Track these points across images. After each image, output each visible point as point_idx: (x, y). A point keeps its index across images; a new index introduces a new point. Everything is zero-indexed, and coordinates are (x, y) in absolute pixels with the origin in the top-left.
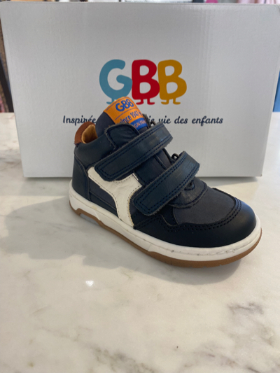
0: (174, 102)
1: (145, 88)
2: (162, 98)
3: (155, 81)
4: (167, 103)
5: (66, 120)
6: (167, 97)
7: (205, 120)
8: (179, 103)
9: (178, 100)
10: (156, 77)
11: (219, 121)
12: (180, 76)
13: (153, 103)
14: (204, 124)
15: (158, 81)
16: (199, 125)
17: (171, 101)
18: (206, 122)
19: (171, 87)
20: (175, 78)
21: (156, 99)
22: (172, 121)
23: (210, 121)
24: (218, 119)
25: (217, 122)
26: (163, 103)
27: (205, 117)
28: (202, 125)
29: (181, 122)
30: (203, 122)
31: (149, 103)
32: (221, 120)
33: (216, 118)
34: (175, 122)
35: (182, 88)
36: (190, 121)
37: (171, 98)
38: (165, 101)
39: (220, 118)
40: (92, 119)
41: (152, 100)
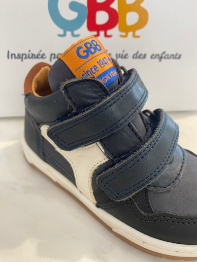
0: (134, 36)
1: (102, 17)
2: (121, 30)
3: (114, 10)
4: (126, 36)
5: (10, 55)
6: (126, 29)
7: (163, 56)
8: (138, 37)
9: (137, 33)
10: (114, 6)
11: (177, 56)
12: (142, 5)
13: (110, 36)
14: (163, 60)
15: (117, 9)
16: (157, 60)
17: (130, 34)
18: (165, 58)
19: (132, 18)
20: (136, 7)
21: (114, 31)
22: (130, 55)
23: (169, 57)
24: (177, 54)
25: (176, 58)
26: (122, 36)
27: (164, 52)
28: (160, 61)
29: (139, 57)
30: (161, 57)
31: (106, 35)
32: (180, 56)
33: (175, 53)
34: (133, 57)
35: (143, 20)
36: (148, 57)
37: (130, 31)
38: (124, 34)
39: (179, 54)
40: (41, 53)
41: (109, 32)
